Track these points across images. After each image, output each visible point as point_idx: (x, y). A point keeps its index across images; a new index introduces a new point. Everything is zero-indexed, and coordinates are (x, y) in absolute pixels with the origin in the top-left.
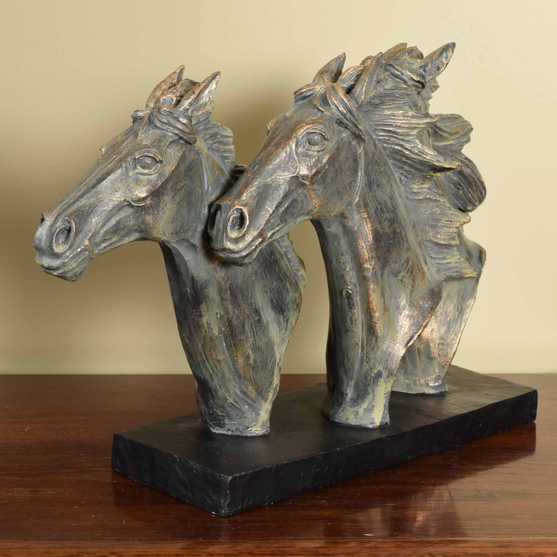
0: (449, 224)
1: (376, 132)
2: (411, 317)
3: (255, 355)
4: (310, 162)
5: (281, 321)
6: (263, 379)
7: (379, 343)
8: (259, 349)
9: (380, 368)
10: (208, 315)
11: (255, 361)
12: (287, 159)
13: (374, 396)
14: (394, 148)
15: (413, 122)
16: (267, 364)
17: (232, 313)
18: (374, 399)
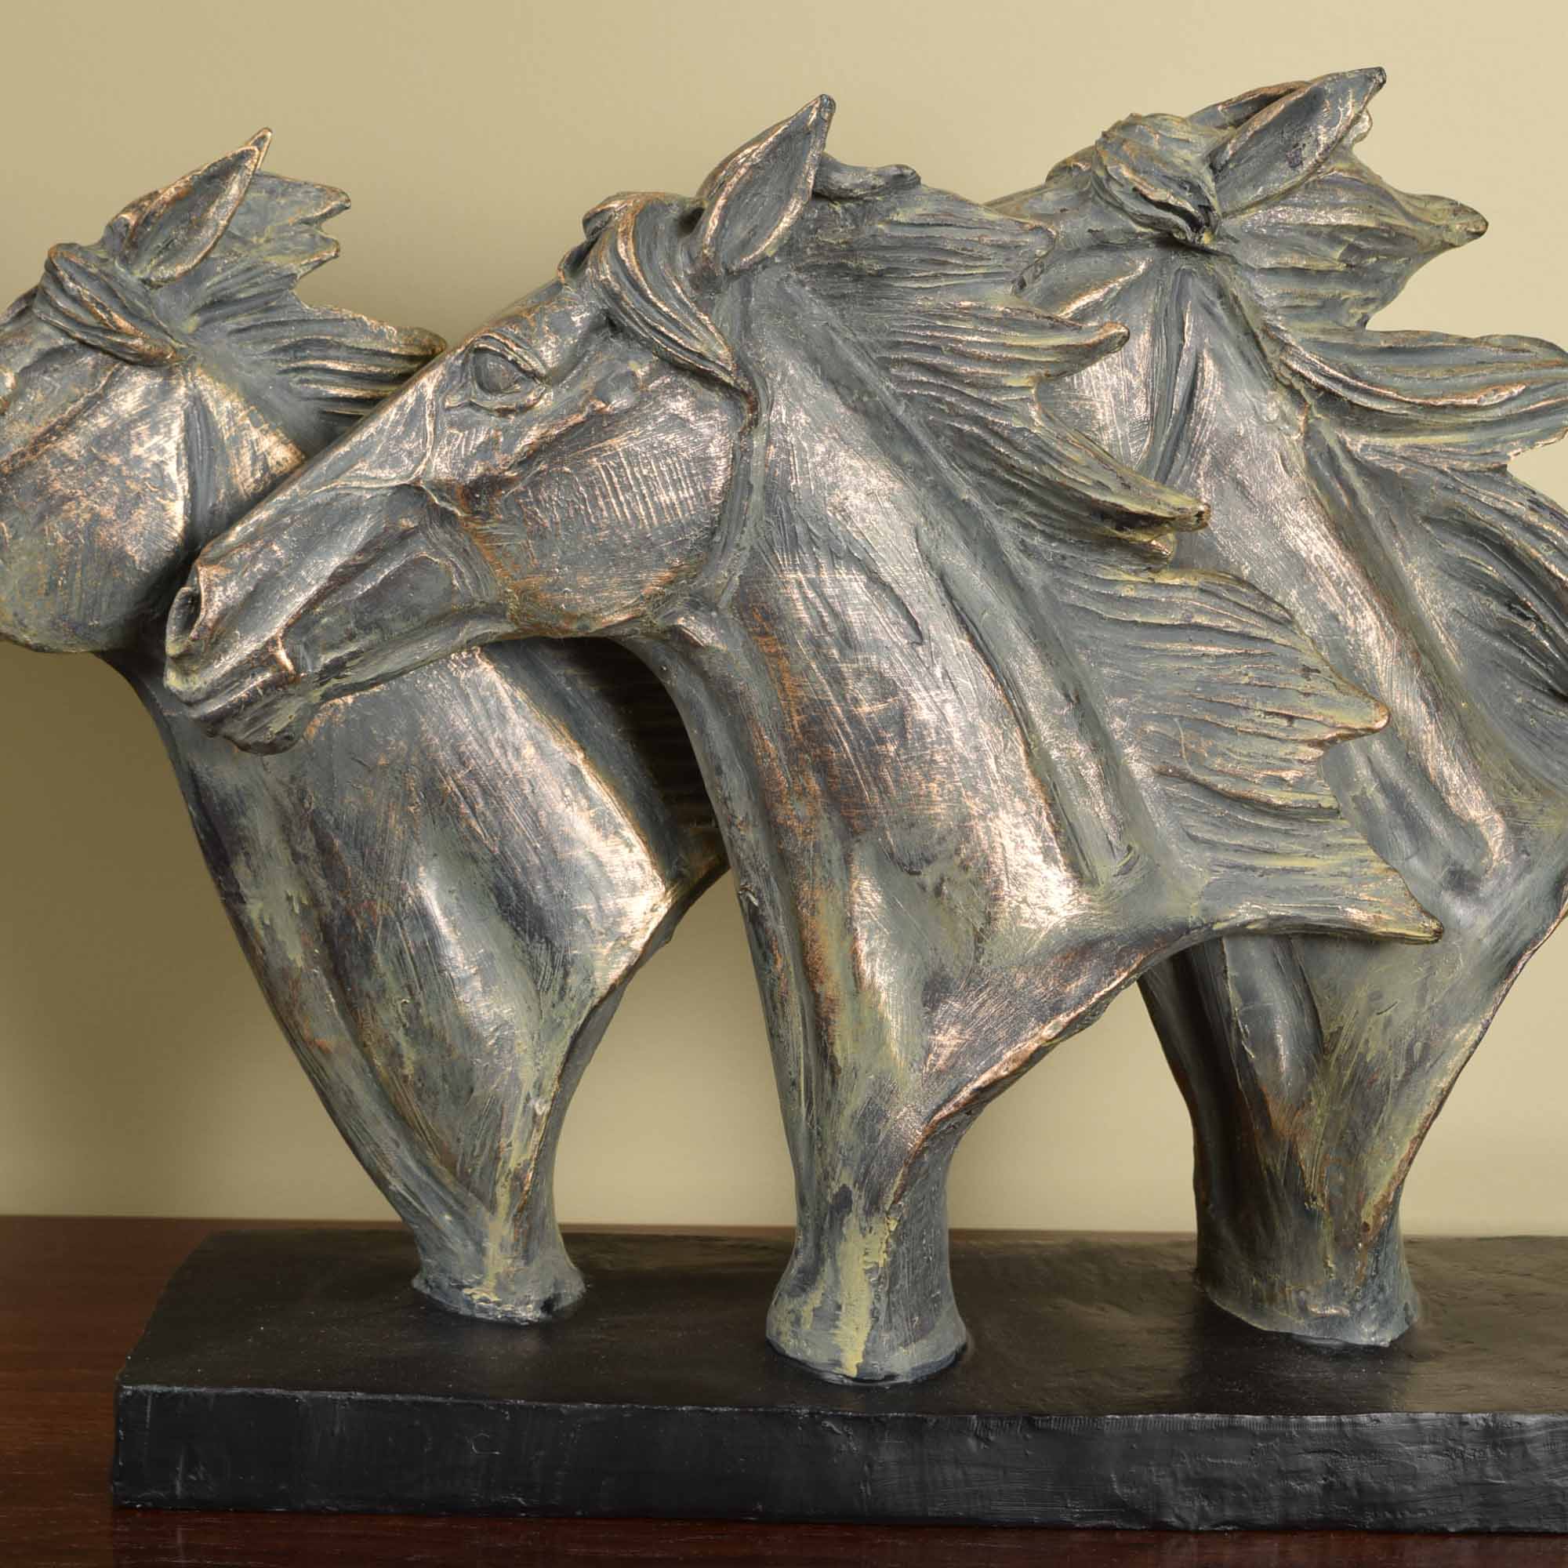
0: (1277, 727)
1: (893, 371)
2: (966, 1024)
3: (418, 1052)
4: (467, 446)
5: (541, 960)
6: (462, 1136)
7: (842, 1093)
8: (432, 1035)
9: (845, 1178)
10: (263, 898)
11: (421, 1071)
12: (400, 429)
13: (836, 1271)
14: (960, 430)
15: (1009, 342)
16: (472, 1091)
17: (327, 902)
18: (837, 1282)
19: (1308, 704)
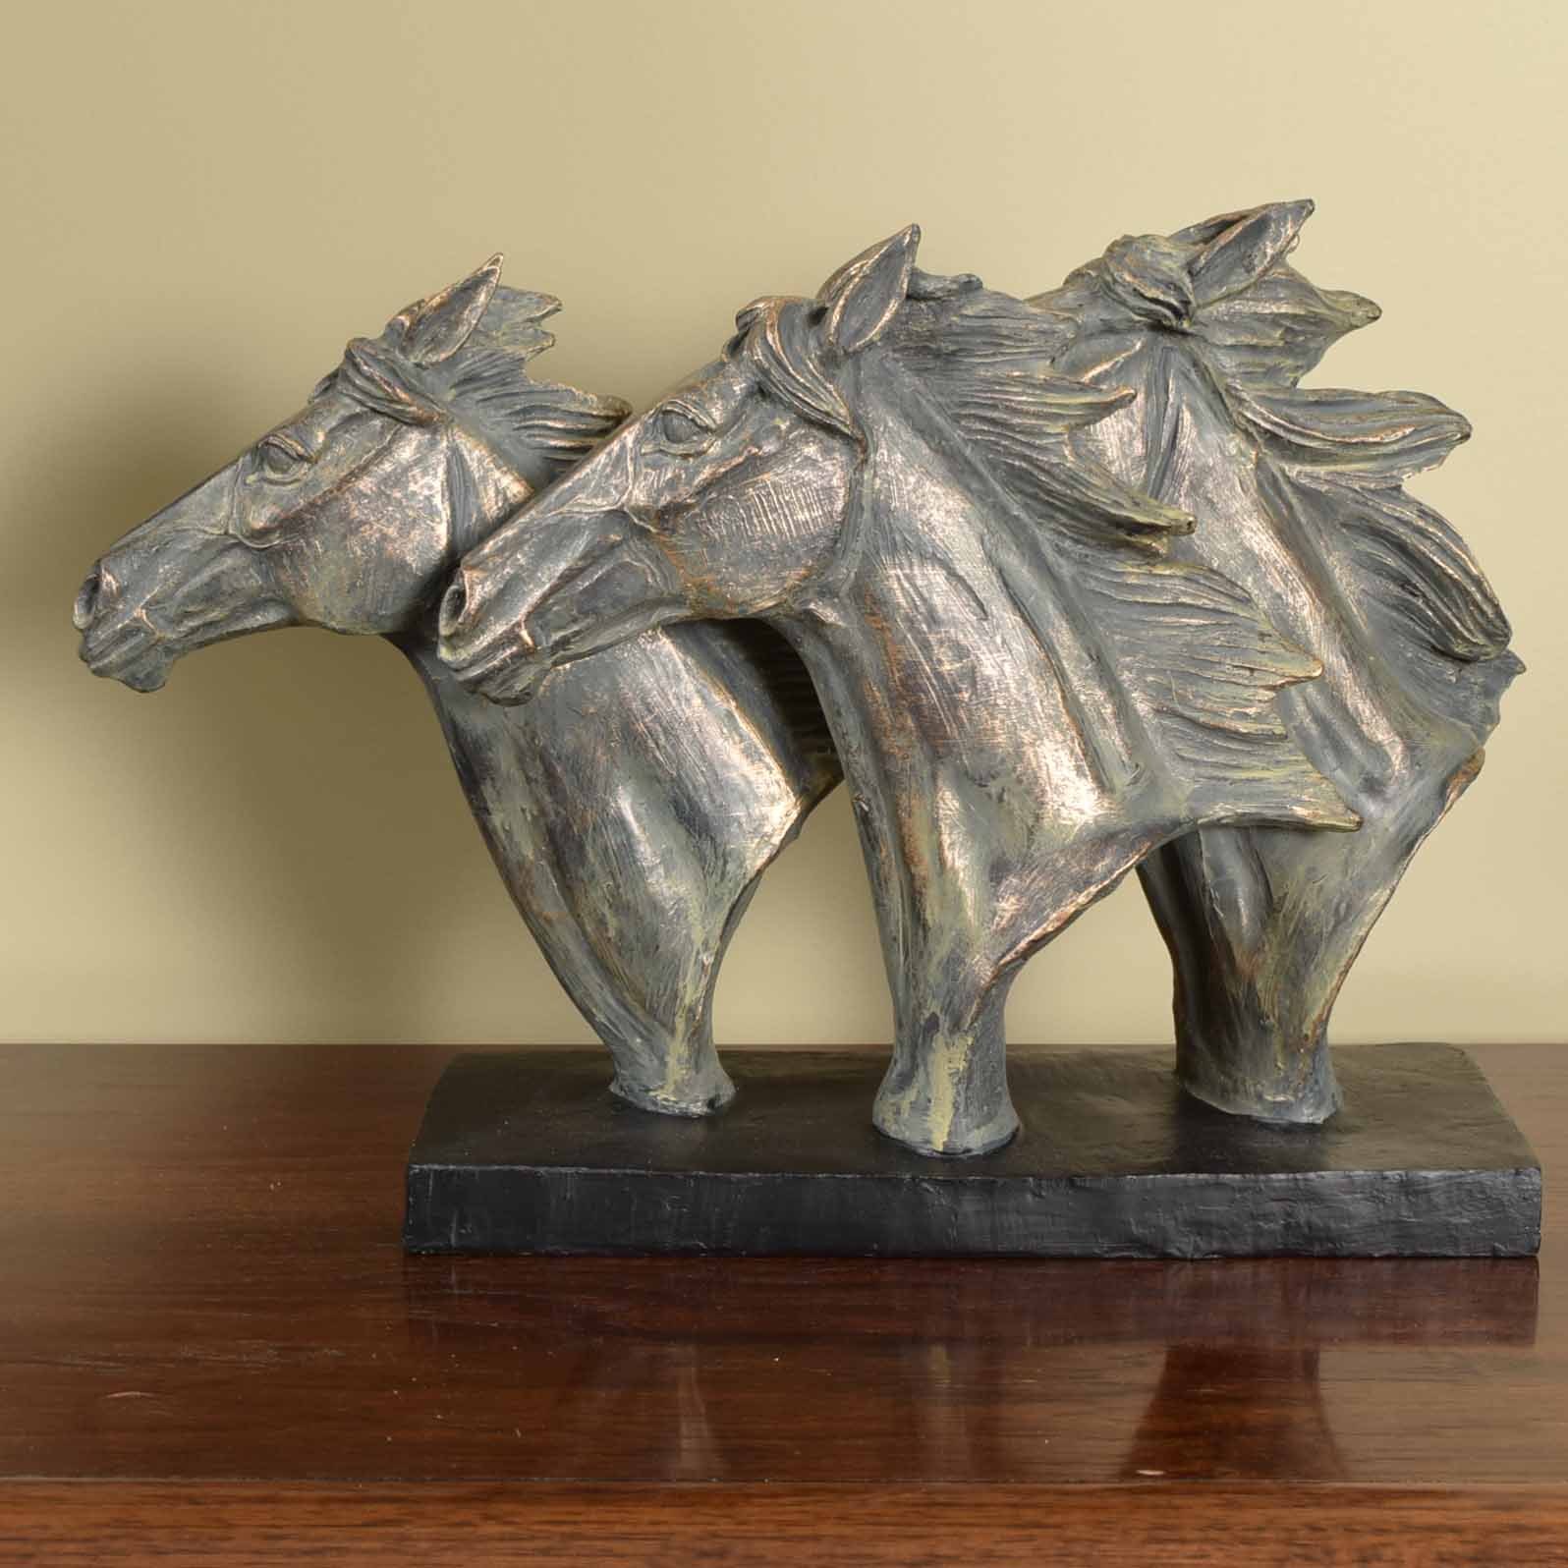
0: (1242, 676)
1: (963, 423)
2: (1022, 894)
3: (620, 920)
4: (658, 481)
5: (707, 852)
6: (650, 981)
7: (931, 944)
8: (629, 908)
9: (934, 1007)
10: (504, 811)
11: (621, 934)
12: (608, 470)
13: (927, 1074)
14: (1013, 466)
15: (1048, 401)
16: (657, 947)
17: (552, 814)
18: (928, 1083)
19: (1265, 659)
